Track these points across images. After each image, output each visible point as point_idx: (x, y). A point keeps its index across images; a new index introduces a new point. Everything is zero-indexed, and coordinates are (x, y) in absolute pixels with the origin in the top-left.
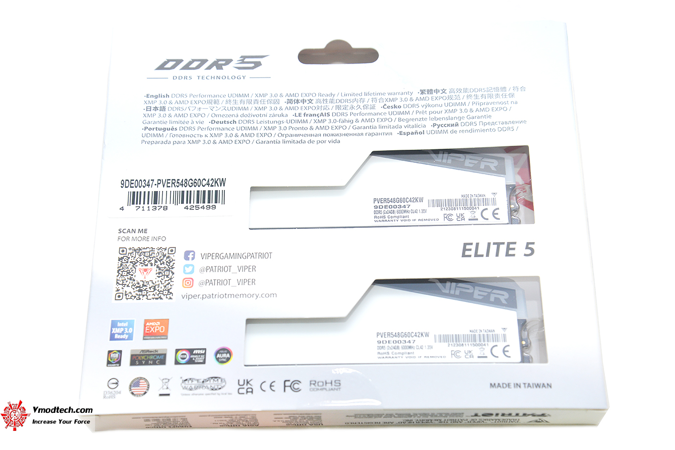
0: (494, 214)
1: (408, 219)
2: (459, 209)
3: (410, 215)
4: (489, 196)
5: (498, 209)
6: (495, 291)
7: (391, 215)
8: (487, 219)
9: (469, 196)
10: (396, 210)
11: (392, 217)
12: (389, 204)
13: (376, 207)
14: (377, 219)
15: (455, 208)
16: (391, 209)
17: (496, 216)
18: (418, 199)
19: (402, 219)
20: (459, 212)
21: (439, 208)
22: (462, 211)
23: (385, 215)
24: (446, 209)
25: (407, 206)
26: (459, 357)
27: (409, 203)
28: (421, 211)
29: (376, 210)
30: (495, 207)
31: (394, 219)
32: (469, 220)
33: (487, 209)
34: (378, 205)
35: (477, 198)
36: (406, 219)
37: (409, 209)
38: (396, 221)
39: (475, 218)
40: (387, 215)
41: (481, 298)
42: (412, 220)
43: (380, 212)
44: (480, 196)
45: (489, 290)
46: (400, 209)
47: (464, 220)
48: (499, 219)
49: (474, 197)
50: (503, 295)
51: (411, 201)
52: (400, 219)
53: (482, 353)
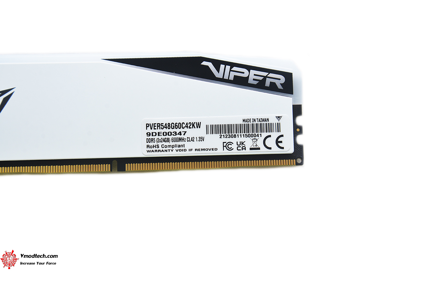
0: (277, 142)
1: (183, 148)
2: (240, 136)
3: (186, 143)
4: (273, 121)
5: (282, 136)
6: (271, 75)
7: (165, 144)
8: (270, 148)
9: (252, 120)
10: (170, 137)
11: (166, 147)
12: (162, 131)
13: (148, 134)
14: (150, 149)
15: (235, 135)
16: (165, 137)
17: (279, 144)
18: (195, 125)
19: (177, 148)
20: (239, 139)
21: (218, 135)
22: (242, 139)
23: (158, 144)
24: (225, 136)
25: (183, 133)
26: (231, 149)
27: (186, 129)
28: (198, 139)
29: (148, 137)
30: (279, 134)
31: (169, 148)
32: (251, 149)
33: (270, 136)
34: (151, 131)
35: (260, 123)
36: (181, 148)
37: (185, 137)
38: (170, 151)
39: (257, 147)
40: (160, 144)
41: (256, 83)
42: (188, 150)
43: (152, 140)
44: (263, 120)
45: (265, 74)
46: (175, 137)
47: (245, 149)
48: (283, 148)
49: (256, 122)
50: (280, 79)
51: (187, 127)
52: (174, 149)
53: (255, 145)
